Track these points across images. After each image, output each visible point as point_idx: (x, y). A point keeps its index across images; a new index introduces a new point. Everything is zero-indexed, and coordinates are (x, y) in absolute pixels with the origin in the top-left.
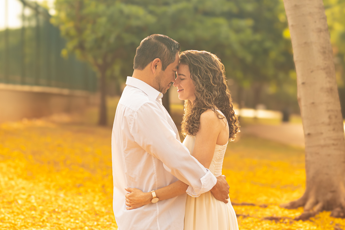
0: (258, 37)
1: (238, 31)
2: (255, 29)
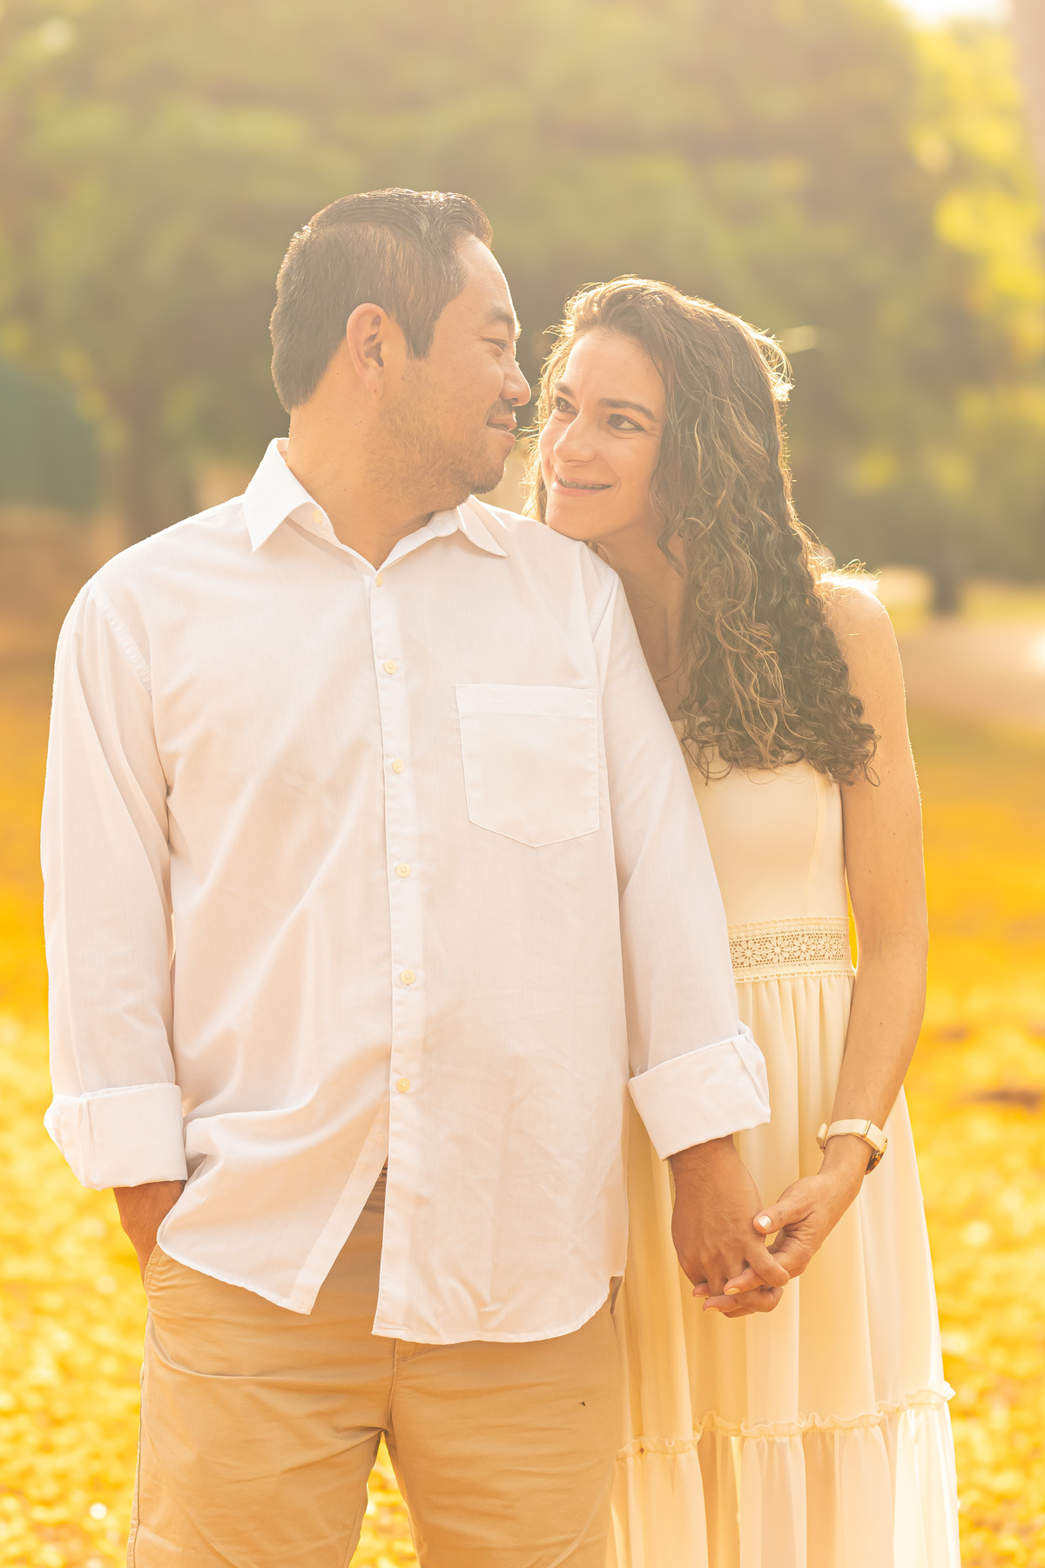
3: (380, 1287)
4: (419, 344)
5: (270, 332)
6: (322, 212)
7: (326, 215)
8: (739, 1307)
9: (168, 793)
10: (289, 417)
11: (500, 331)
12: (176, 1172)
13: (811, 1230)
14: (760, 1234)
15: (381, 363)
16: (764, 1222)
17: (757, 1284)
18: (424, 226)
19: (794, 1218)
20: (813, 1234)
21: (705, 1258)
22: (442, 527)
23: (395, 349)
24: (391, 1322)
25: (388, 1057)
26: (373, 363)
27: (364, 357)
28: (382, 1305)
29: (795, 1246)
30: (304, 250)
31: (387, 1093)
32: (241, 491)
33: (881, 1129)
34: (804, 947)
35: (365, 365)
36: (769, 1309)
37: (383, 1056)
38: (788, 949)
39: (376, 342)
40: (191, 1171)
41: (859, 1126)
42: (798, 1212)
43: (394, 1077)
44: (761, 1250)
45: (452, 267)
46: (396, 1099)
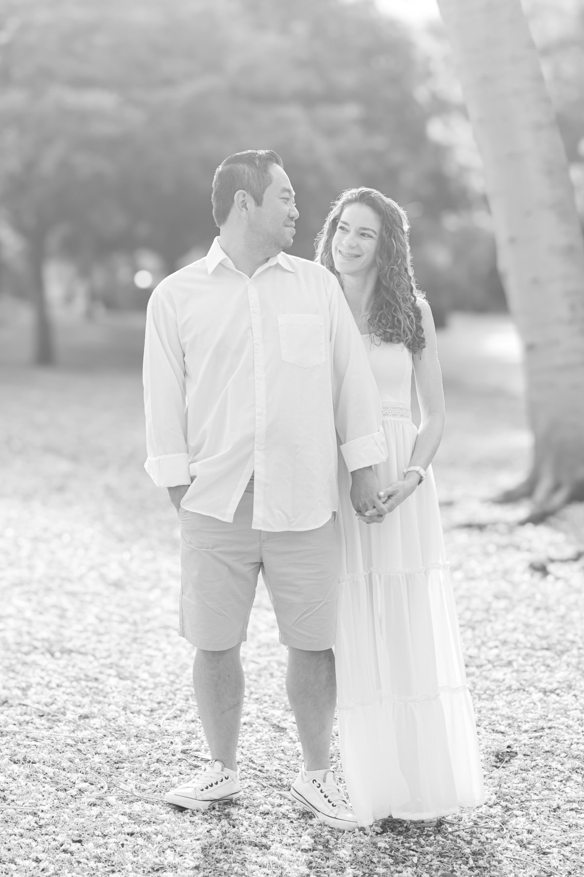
0: (379, 142)
1: (332, 131)
2: (368, 124)
3: (254, 513)
4: (259, 202)
5: (212, 202)
6: (225, 161)
7: (226, 162)
8: (370, 520)
9: (184, 356)
10: (220, 229)
11: (286, 195)
12: (187, 482)
13: (396, 497)
14: (380, 498)
15: (247, 209)
16: (382, 494)
17: (378, 513)
18: (257, 162)
19: (392, 494)
20: (397, 499)
21: (361, 505)
22: (272, 262)
23: (251, 204)
24: (258, 524)
25: (254, 438)
26: (244, 209)
27: (241, 207)
28: (254, 519)
29: (390, 502)
30: (220, 174)
31: (253, 450)
32: (206, 255)
33: (425, 470)
34: (398, 412)
35: (241, 210)
36: (381, 522)
37: (252, 438)
38: (393, 412)
39: (245, 202)
40: (192, 481)
41: (417, 468)
42: (394, 492)
43: (256, 445)
44: (379, 503)
45: (268, 175)
46: (256, 452)
